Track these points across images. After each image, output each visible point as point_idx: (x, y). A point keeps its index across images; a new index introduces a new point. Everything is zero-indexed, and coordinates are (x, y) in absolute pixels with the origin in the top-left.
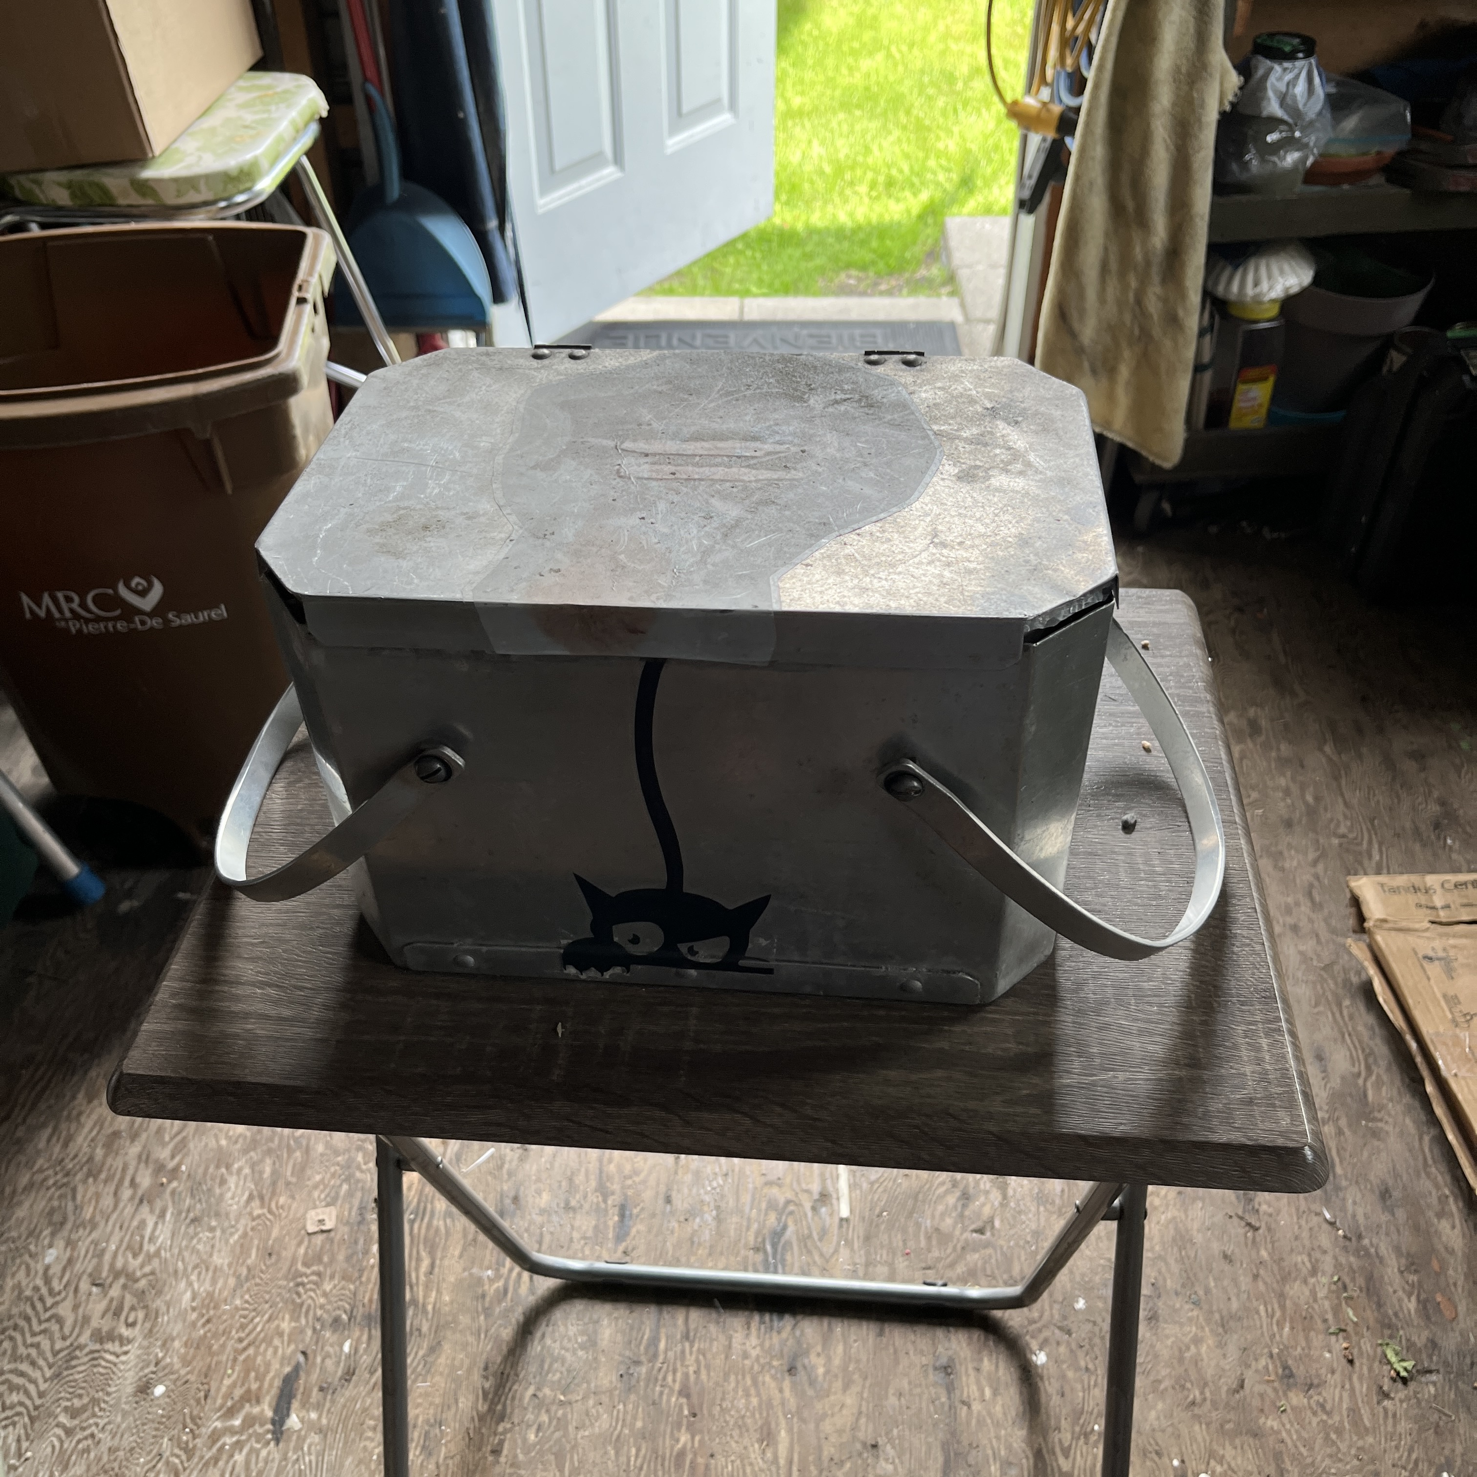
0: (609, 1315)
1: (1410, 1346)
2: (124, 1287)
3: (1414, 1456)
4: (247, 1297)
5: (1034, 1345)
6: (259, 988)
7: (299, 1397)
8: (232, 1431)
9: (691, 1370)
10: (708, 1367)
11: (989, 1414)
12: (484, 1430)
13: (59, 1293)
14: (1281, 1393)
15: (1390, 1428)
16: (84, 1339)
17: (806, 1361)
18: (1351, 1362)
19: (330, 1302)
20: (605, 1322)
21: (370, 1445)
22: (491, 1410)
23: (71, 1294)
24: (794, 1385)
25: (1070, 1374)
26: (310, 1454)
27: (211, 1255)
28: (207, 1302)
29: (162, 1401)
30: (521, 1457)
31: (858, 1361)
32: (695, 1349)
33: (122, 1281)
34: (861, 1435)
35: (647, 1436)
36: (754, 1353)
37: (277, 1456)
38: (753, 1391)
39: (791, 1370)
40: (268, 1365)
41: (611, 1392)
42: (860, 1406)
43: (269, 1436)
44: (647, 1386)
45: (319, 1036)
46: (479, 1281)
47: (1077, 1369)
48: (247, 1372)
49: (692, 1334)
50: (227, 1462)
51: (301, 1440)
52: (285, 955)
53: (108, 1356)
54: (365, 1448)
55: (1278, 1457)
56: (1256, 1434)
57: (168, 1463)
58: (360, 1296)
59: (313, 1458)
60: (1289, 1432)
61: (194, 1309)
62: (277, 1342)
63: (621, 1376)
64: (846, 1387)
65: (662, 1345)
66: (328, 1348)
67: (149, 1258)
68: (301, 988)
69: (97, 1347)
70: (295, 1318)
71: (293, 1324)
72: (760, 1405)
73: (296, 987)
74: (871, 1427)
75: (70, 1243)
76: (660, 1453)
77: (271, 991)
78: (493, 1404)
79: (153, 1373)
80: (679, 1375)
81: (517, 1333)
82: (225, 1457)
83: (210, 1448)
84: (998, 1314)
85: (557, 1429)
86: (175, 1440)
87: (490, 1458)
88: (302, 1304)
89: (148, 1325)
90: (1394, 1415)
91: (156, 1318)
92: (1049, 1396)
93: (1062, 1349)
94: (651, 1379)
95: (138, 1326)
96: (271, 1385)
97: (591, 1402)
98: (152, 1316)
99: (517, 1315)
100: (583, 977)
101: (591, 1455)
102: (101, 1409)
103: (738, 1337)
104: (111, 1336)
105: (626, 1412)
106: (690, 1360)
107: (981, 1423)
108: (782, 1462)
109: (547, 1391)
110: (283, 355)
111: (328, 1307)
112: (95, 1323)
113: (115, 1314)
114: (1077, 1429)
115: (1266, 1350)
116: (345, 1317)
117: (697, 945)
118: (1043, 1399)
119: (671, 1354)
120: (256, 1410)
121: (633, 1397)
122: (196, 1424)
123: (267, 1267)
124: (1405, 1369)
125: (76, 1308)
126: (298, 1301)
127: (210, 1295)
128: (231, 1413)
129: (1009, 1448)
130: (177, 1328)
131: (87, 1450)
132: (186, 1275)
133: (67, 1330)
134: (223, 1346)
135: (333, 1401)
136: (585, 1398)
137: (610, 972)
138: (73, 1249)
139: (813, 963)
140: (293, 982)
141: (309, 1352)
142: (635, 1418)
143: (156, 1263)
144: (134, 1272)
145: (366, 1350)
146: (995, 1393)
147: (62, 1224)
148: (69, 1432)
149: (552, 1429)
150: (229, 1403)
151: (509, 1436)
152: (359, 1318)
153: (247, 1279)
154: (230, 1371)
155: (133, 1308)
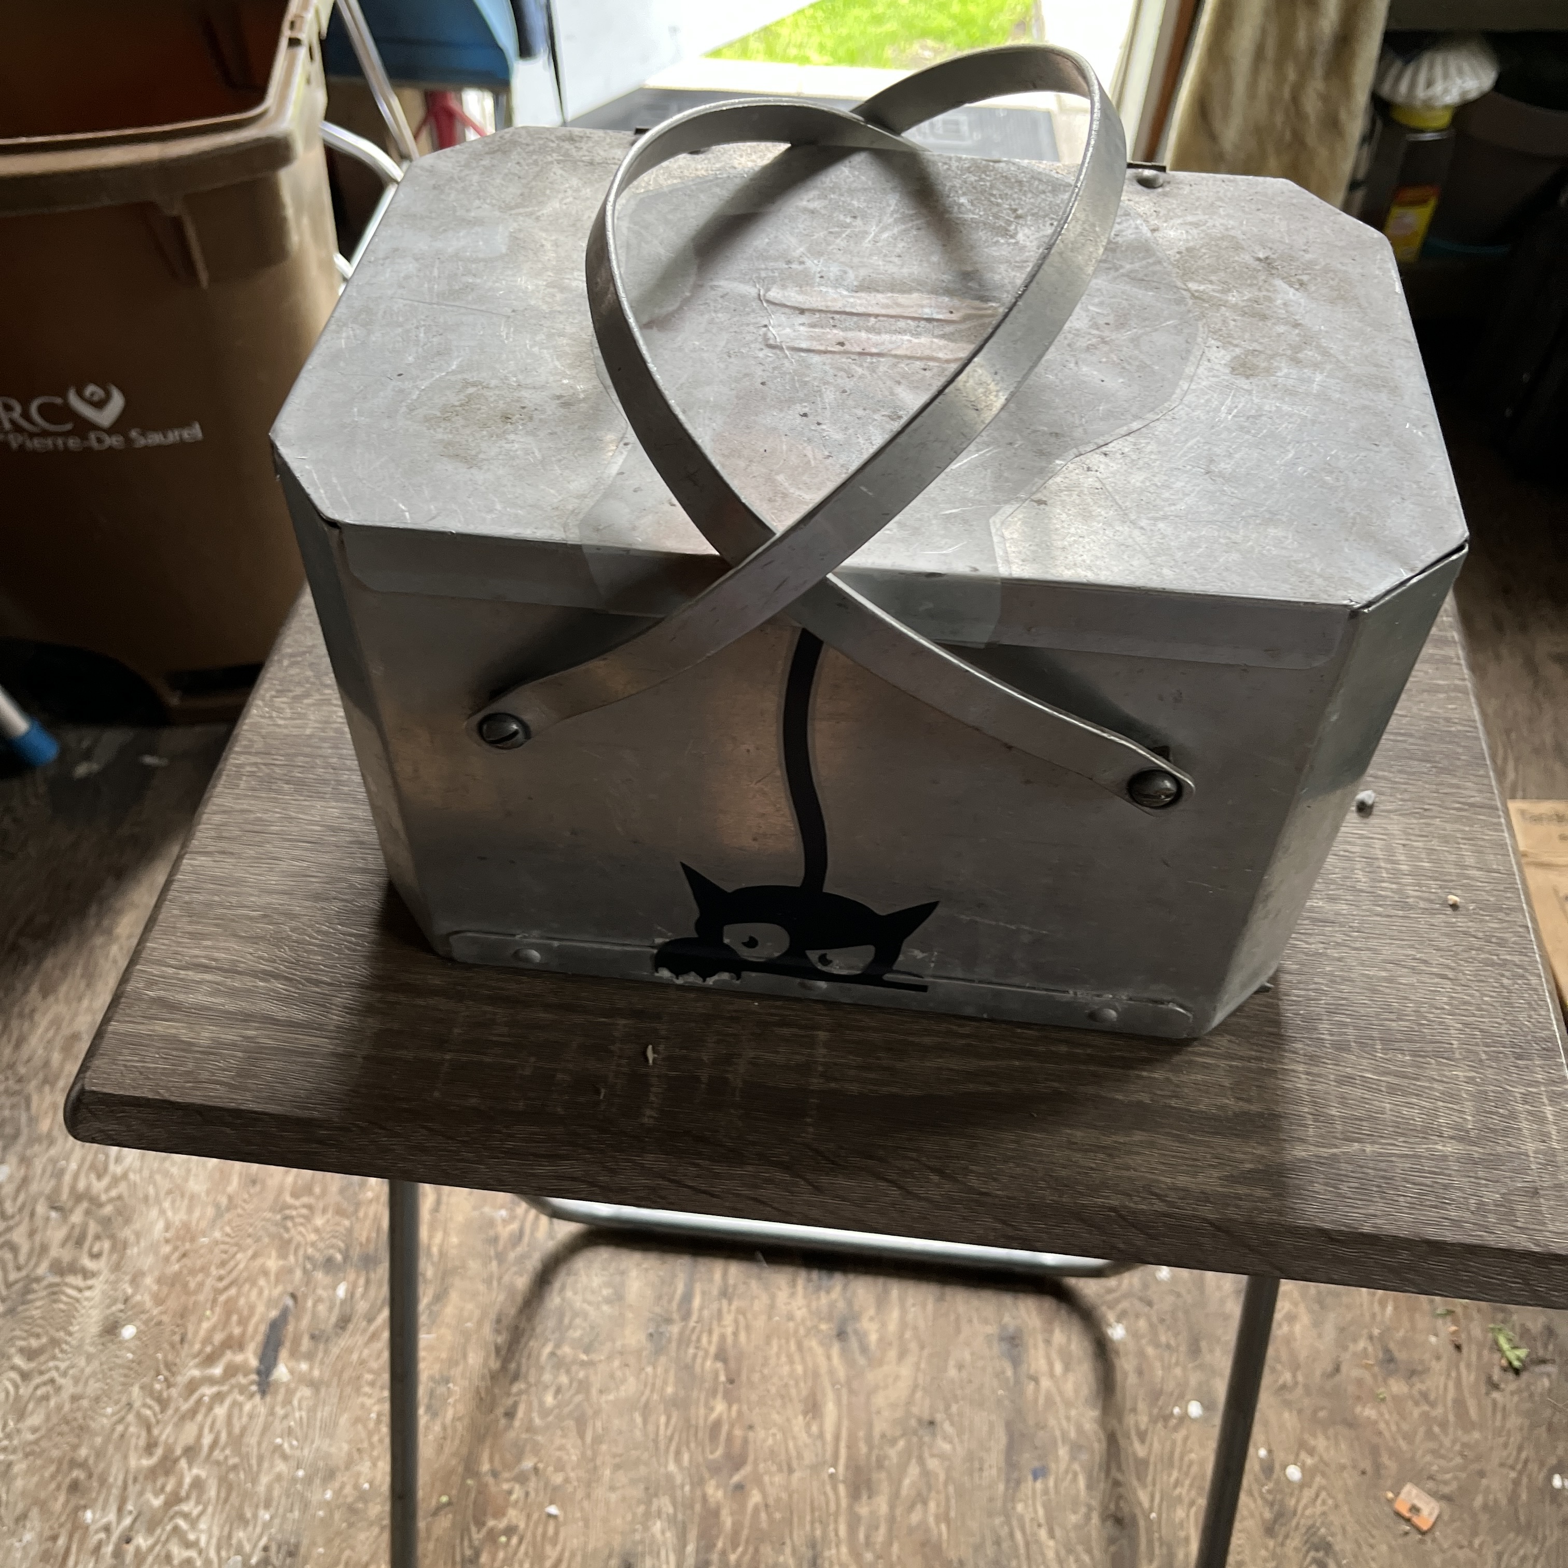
0: (639, 1265)
1: (1525, 1333)
2: (88, 1213)
3: (1524, 1455)
4: (228, 1229)
5: (1111, 1316)
6: (262, 980)
7: (288, 1344)
8: (212, 1381)
9: (729, 1330)
10: (748, 1328)
11: (1061, 1393)
12: (497, 1391)
13: (13, 1217)
14: (1380, 1378)
15: (1498, 1423)
16: (42, 1269)
17: (858, 1326)
18: (1458, 1348)
19: (322, 1239)
20: (634, 1273)
21: (369, 1402)
22: (504, 1368)
23: (27, 1220)
24: (844, 1352)
25: (1150, 1351)
26: (300, 1409)
27: (186, 1180)
28: (182, 1232)
29: (132, 1345)
30: (537, 1421)
31: (915, 1328)
32: (733, 1307)
33: (85, 1205)
34: (915, 1410)
35: (680, 1404)
36: (799, 1314)
37: (262, 1410)
38: (797, 1358)
39: (841, 1335)
40: (252, 1308)
41: (638, 1353)
42: (916, 1379)
43: (254, 1388)
44: (678, 1348)
45: (340, 1050)
46: (491, 1223)
47: (1157, 1345)
48: (228, 1314)
49: (730, 1290)
50: (206, 1416)
51: (290, 1393)
52: (295, 936)
53: (70, 1291)
54: (363, 1406)
55: (1375, 1451)
56: (1352, 1424)
57: (139, 1415)
58: (356, 1235)
59: (304, 1414)
60: (1387, 1423)
61: (167, 1241)
62: (262, 1282)
63: (651, 1335)
64: (902, 1355)
65: (697, 1302)
66: (320, 1292)
67: (115, 1181)
68: (317, 983)
69: (57, 1279)
70: (283, 1255)
71: (281, 1263)
72: (805, 1372)
73: (309, 980)
74: (927, 1402)
75: (24, 1160)
76: (693, 1422)
77: (279, 985)
78: (505, 1362)
79: (121, 1311)
80: (715, 1338)
81: (535, 1281)
82: (203, 1410)
83: (186, 1399)
84: (1072, 1281)
85: (578, 1392)
86: (147, 1390)
87: (503, 1422)
88: (290, 1241)
89: (115, 1257)
90: (1504, 1408)
91: (125, 1248)
92: (1126, 1375)
93: (1142, 1324)
94: (684, 1341)
95: (104, 1259)
96: (256, 1330)
97: (616, 1363)
98: (119, 1247)
99: (534, 1263)
100: (680, 981)
101: (616, 1422)
102: (62, 1351)
103: (782, 1296)
104: (73, 1268)
105: (655, 1376)
106: (728, 1319)
107: (1050, 1401)
108: (829, 1437)
109: (566, 1350)
110: (271, 113)
111: (321, 1245)
112: (54, 1252)
113: (77, 1243)
114: (1155, 1411)
115: (1365, 1332)
116: (339, 1257)
117: (831, 954)
118: (1119, 1377)
119: (706, 1313)
120: (239, 1358)
121: (663, 1359)
122: (170, 1370)
123: (250, 1195)
124: (1519, 1359)
125: (32, 1234)
126: (286, 1236)
127: (186, 1226)
128: (210, 1360)
129: (1080, 1430)
130: (148, 1262)
131: (46, 1398)
132: (158, 1202)
133: (22, 1259)
134: (201, 1285)
135: (326, 1351)
136: (610, 1358)
137: (716, 978)
138: (28, 1167)
139: (980, 982)
140: (307, 973)
141: (299, 1294)
142: (665, 1382)
143: (122, 1188)
144: (99, 1196)
145: (363, 1295)
146: (1067, 1368)
147: (16, 1136)
148: (25, 1376)
149: (572, 1391)
150: (208, 1349)
151: (524, 1397)
152: (355, 1258)
153: (228, 1209)
154: (208, 1313)
155: (97, 1237)
